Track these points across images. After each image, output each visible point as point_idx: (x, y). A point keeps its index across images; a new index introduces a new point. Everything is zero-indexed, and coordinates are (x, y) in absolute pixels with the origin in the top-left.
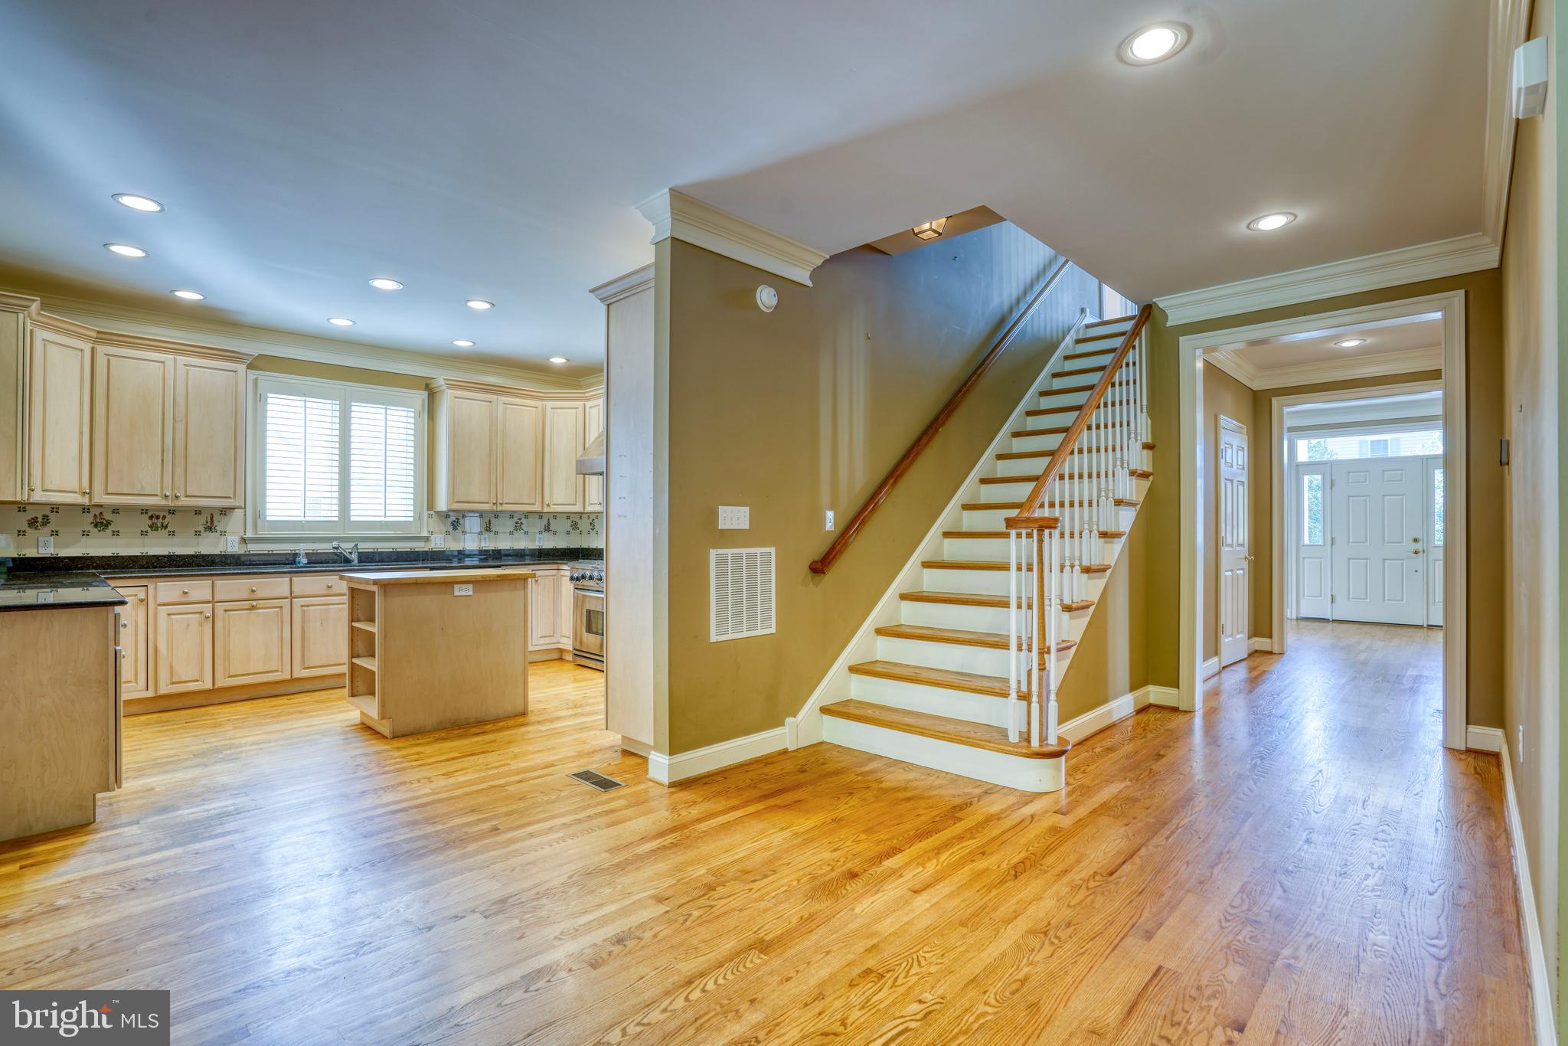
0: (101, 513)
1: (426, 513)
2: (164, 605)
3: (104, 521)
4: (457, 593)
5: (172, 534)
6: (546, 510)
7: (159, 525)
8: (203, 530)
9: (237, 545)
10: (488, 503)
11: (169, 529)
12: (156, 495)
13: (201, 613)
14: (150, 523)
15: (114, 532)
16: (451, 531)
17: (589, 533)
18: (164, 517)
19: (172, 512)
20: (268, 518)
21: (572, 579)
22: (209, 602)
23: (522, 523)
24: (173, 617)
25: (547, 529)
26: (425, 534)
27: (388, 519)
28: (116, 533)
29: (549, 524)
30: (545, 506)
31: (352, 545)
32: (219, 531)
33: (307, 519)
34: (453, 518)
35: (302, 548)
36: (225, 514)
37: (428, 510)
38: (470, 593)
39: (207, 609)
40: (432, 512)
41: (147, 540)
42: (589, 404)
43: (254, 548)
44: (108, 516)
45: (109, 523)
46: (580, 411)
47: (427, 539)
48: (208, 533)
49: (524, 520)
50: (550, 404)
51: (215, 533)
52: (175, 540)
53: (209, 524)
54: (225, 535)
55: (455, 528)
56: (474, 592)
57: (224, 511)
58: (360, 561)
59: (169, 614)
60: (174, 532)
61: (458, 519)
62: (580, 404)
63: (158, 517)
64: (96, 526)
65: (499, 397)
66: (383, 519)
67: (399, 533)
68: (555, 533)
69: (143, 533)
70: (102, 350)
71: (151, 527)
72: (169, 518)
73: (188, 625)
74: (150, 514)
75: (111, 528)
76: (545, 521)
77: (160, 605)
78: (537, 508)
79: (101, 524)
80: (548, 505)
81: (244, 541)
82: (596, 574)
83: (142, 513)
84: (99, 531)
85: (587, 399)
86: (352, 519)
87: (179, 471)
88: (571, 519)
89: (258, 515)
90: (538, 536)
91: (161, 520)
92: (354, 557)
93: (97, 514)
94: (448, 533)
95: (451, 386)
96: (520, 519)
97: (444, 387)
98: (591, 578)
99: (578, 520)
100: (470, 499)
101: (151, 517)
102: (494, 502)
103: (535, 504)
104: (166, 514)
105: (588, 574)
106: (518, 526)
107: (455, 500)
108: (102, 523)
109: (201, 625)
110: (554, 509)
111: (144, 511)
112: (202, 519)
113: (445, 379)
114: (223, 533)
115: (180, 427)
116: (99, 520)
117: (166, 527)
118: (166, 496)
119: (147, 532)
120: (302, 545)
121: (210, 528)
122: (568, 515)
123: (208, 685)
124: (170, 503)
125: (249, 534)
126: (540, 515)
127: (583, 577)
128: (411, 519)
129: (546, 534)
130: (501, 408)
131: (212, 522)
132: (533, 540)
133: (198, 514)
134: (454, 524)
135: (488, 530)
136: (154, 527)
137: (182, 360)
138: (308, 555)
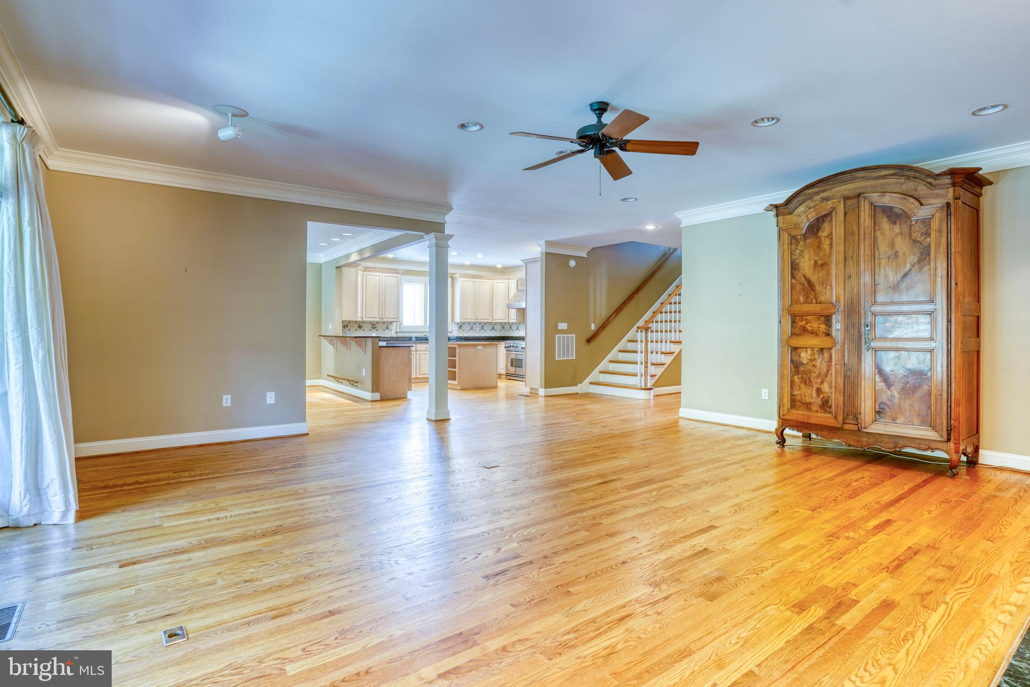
4: (478, 348)
6: (494, 321)
8: (385, 328)
10: (473, 319)
12: (374, 318)
19: (377, 323)
20: (404, 325)
21: (505, 347)
23: (484, 327)
25: (493, 329)
28: (363, 330)
29: (494, 327)
32: (390, 329)
33: (415, 325)
35: (414, 335)
41: (371, 332)
42: (510, 281)
43: (400, 335)
44: (362, 324)
45: (362, 326)
46: (507, 283)
47: (451, 332)
48: (387, 330)
50: (495, 281)
52: (378, 332)
54: (391, 331)
55: (460, 328)
56: (482, 348)
57: (391, 323)
60: (378, 330)
61: (461, 325)
62: (507, 281)
65: (477, 280)
68: (496, 330)
69: (370, 330)
70: (365, 273)
72: (377, 325)
74: (372, 324)
75: (362, 328)
76: (492, 326)
78: (490, 321)
79: (360, 327)
81: (396, 332)
82: (515, 345)
83: (370, 324)
84: (360, 329)
85: (510, 279)
87: (383, 310)
88: (502, 326)
89: (401, 324)
90: (490, 331)
91: (374, 326)
93: (359, 324)
94: (458, 330)
95: (461, 277)
96: (483, 325)
97: (459, 277)
98: (513, 347)
99: (504, 326)
100: (468, 318)
102: (475, 319)
103: (490, 319)
105: (512, 345)
106: (482, 328)
107: (463, 318)
110: (497, 321)
112: (385, 325)
113: (459, 275)
115: (384, 296)
117: (376, 328)
118: (380, 318)
120: (414, 333)
121: (388, 328)
122: (501, 324)
124: (381, 320)
125: (398, 330)
126: (490, 323)
127: (510, 346)
130: (478, 284)
131: (388, 326)
132: (488, 333)
133: (384, 323)
134: (460, 327)
135: (472, 329)
136: (373, 328)
137: (384, 274)
138: (416, 338)
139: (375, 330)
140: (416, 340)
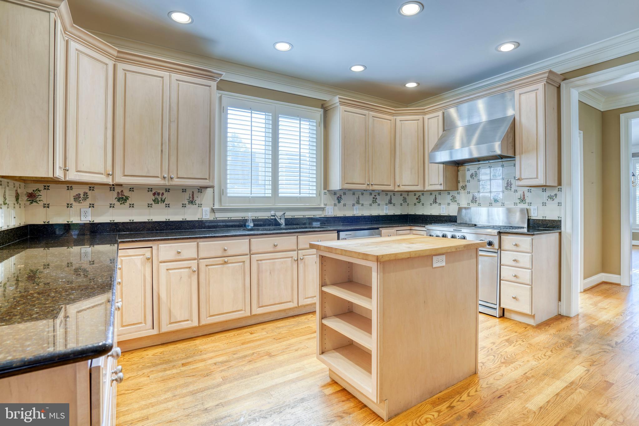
0: (122, 191)
1: (323, 191)
2: (164, 262)
3: (124, 197)
4: (435, 265)
5: (168, 206)
6: (397, 189)
7: (159, 200)
8: (187, 203)
9: (208, 213)
10: (364, 184)
11: (166, 202)
12: (158, 177)
13: (190, 268)
14: (154, 198)
15: (130, 205)
16: (337, 204)
17: (415, 204)
18: (163, 194)
19: (168, 190)
20: (228, 195)
22: (195, 259)
23: (376, 198)
24: (170, 271)
25: (389, 202)
26: (322, 206)
27: (302, 195)
28: (131, 206)
30: (397, 186)
31: (282, 213)
32: (197, 204)
33: (253, 195)
34: (338, 195)
35: (250, 216)
36: (201, 192)
37: (324, 189)
38: (444, 264)
39: (194, 264)
40: (326, 191)
41: (152, 210)
42: (426, 117)
43: (221, 216)
44: (126, 193)
45: (127, 198)
46: (420, 122)
47: (323, 209)
48: (191, 205)
49: (377, 197)
50: (399, 118)
51: (195, 206)
52: (170, 210)
53: (191, 199)
54: (201, 207)
55: (339, 202)
57: (202, 189)
58: (286, 225)
59: (167, 270)
60: (169, 204)
61: (341, 195)
62: (420, 117)
63: (159, 194)
64: (119, 200)
65: (370, 112)
66: (298, 195)
67: (308, 205)
68: (392, 205)
69: (150, 206)
70: (121, 66)
71: (154, 201)
72: (166, 194)
73: (181, 278)
74: (153, 191)
75: (128, 202)
76: (388, 197)
77: (161, 262)
78: (391, 188)
79: (122, 199)
80: (399, 186)
81: (213, 211)
83: (148, 191)
84: (121, 204)
85: (425, 113)
86: (280, 195)
87: (173, 159)
88: (403, 196)
89: (222, 192)
90: (385, 207)
91: (160, 196)
92: (282, 222)
93: (120, 192)
94: (335, 205)
95: (342, 103)
96: (375, 196)
97: (338, 104)
99: (406, 196)
100: (355, 181)
101: (154, 194)
103: (390, 185)
104: (164, 191)
105: (448, 234)
106: (374, 201)
107: (346, 182)
108: (122, 198)
109: (190, 277)
110: (402, 188)
111: (150, 190)
112: (187, 195)
113: (339, 98)
114: (200, 205)
115: (174, 126)
116: (120, 196)
117: (164, 201)
118: (164, 178)
119: (151, 204)
120: (250, 213)
121: (192, 202)
122: (401, 193)
123: (195, 324)
124: (166, 183)
125: (217, 206)
128: (315, 195)
130: (371, 119)
131: (193, 198)
132: (383, 210)
133: (184, 191)
134: (339, 199)
135: (358, 203)
136: (156, 201)
137: (175, 76)
138: (254, 221)
139: (163, 205)
140: (255, 225)
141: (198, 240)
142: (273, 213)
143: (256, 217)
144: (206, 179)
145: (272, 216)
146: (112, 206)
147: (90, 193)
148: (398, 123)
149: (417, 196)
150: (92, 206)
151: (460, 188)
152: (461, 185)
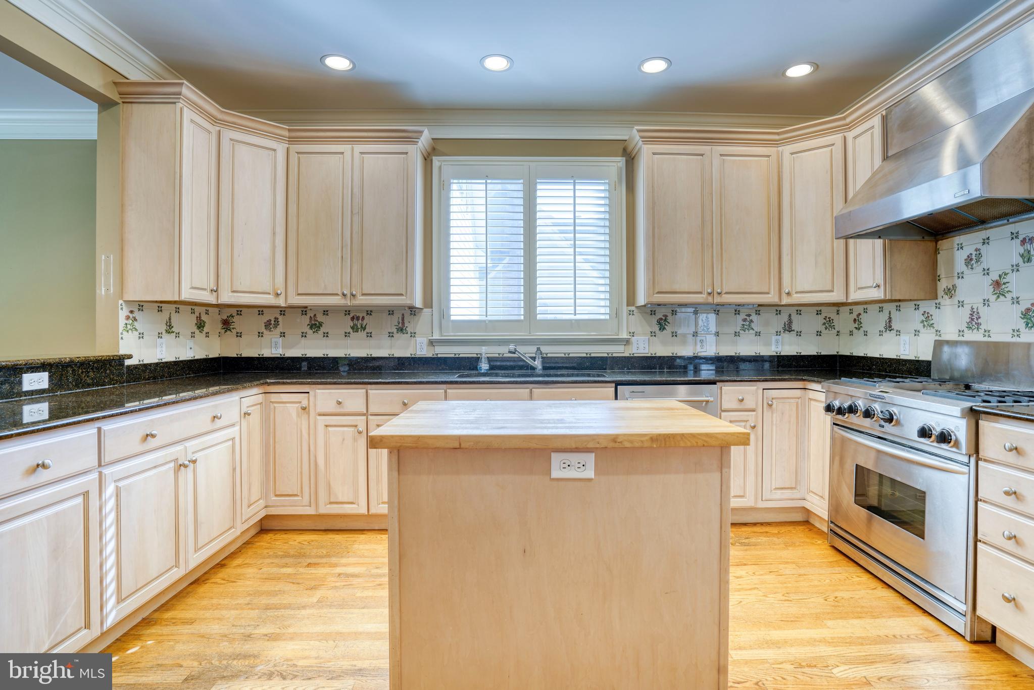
0: (315, 315)
1: (625, 309)
2: (324, 415)
3: (317, 323)
4: (555, 474)
5: (369, 335)
6: (785, 300)
7: (359, 327)
8: (395, 331)
9: (425, 347)
10: (701, 293)
11: (367, 330)
12: (337, 295)
13: (356, 426)
14: (352, 325)
15: (324, 333)
16: (657, 331)
17: (851, 333)
18: (363, 318)
19: (369, 313)
20: (453, 318)
21: (829, 408)
22: (363, 415)
23: (751, 321)
24: (330, 429)
25: (788, 328)
26: (624, 335)
27: (578, 317)
28: (326, 335)
29: (790, 321)
30: (784, 296)
31: (533, 349)
32: (409, 333)
33: (489, 318)
34: (659, 315)
35: (486, 351)
36: (415, 315)
37: (628, 305)
38: (590, 473)
39: (361, 421)
40: (633, 308)
41: (349, 341)
42: (850, 135)
44: (320, 318)
45: (321, 324)
47: (627, 342)
48: (400, 335)
49: (754, 317)
50: (787, 149)
51: (405, 335)
52: (372, 342)
53: (400, 325)
54: (414, 337)
55: (662, 328)
56: (597, 471)
57: (413, 311)
58: (544, 368)
59: (327, 426)
60: (371, 333)
61: (666, 316)
62: (837, 138)
63: (358, 318)
64: (311, 328)
65: (714, 147)
66: (572, 317)
67: (593, 335)
68: (799, 334)
69: (347, 335)
70: (292, 149)
71: (352, 328)
72: (367, 318)
73: (344, 440)
74: (352, 315)
75: (322, 330)
76: (784, 318)
77: (320, 415)
78: (772, 298)
79: (315, 326)
80: (788, 294)
81: (432, 343)
82: (877, 407)
83: (346, 315)
84: (314, 332)
85: (849, 127)
86: (539, 317)
87: (356, 267)
88: (823, 315)
89: (444, 314)
90: (774, 338)
91: (360, 321)
92: (538, 364)
93: (312, 316)
94: (653, 334)
95: (648, 140)
96: (749, 315)
97: (641, 143)
98: (868, 414)
99: (833, 316)
100: (677, 288)
101: (353, 319)
102: (709, 291)
103: (768, 293)
104: (365, 314)
105: (861, 404)
106: (747, 325)
107: (656, 291)
108: (315, 324)
109: (355, 440)
110: (797, 299)
111: (347, 312)
112: (395, 320)
113: (639, 131)
114: (413, 335)
115: (356, 218)
116: (313, 322)
117: (365, 329)
118: (344, 295)
119: (349, 333)
120: (483, 348)
121: (401, 329)
122: (818, 307)
123: (363, 510)
124: (348, 302)
125: (436, 336)
126: (777, 308)
127: (852, 410)
128: (607, 317)
129: (786, 336)
130: (716, 162)
131: (403, 323)
132: (768, 344)
133: (391, 313)
134: (662, 324)
136: (355, 329)
137: (358, 148)
138: (490, 360)
139: (362, 334)
140: (492, 368)
141: (369, 386)
142: (512, 347)
143: (499, 354)
144: (402, 295)
145: (510, 352)
146: (304, 335)
147: (281, 318)
148: (787, 157)
149: (854, 316)
150: (283, 335)
151: (940, 292)
152: (942, 285)
